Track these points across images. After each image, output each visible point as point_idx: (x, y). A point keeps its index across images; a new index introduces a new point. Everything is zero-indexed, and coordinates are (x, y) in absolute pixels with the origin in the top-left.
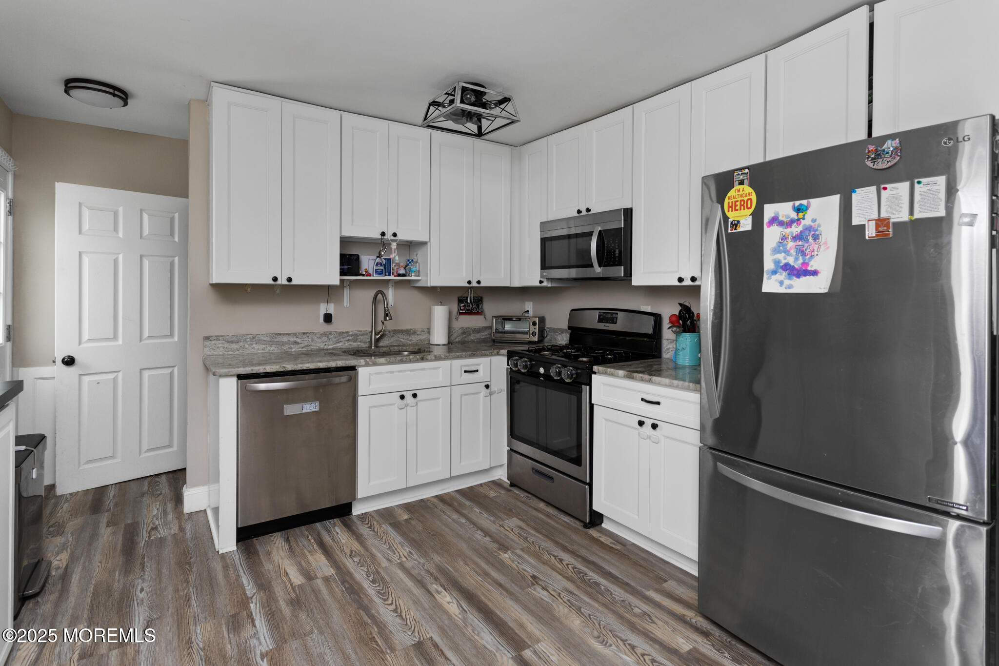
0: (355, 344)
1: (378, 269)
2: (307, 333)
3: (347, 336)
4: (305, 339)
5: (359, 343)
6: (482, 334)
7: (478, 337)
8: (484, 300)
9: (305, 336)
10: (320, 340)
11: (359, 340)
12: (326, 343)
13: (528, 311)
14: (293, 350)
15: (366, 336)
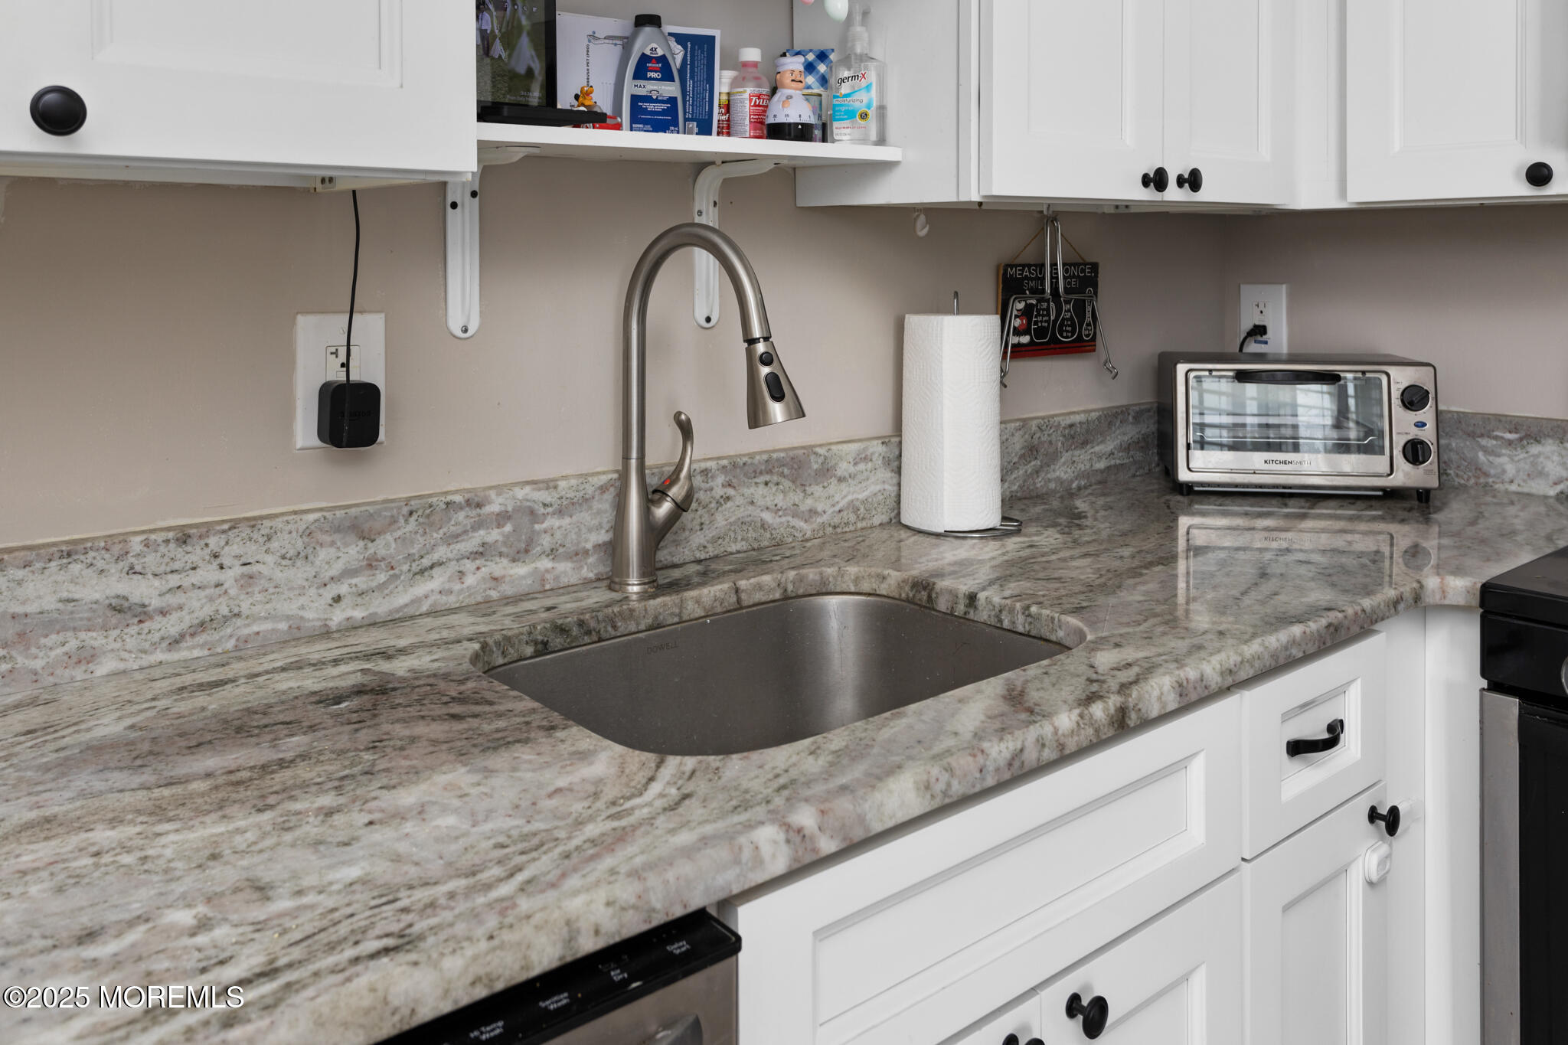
0: (521, 570)
1: (648, 99)
2: (207, 529)
3: (476, 527)
4: (195, 578)
5: (545, 564)
6: (1097, 449)
7: (1082, 467)
8: (1106, 280)
9: (196, 553)
10: (300, 574)
11: (546, 542)
12: (343, 589)
13: (1259, 331)
14: (107, 666)
15: (584, 517)
